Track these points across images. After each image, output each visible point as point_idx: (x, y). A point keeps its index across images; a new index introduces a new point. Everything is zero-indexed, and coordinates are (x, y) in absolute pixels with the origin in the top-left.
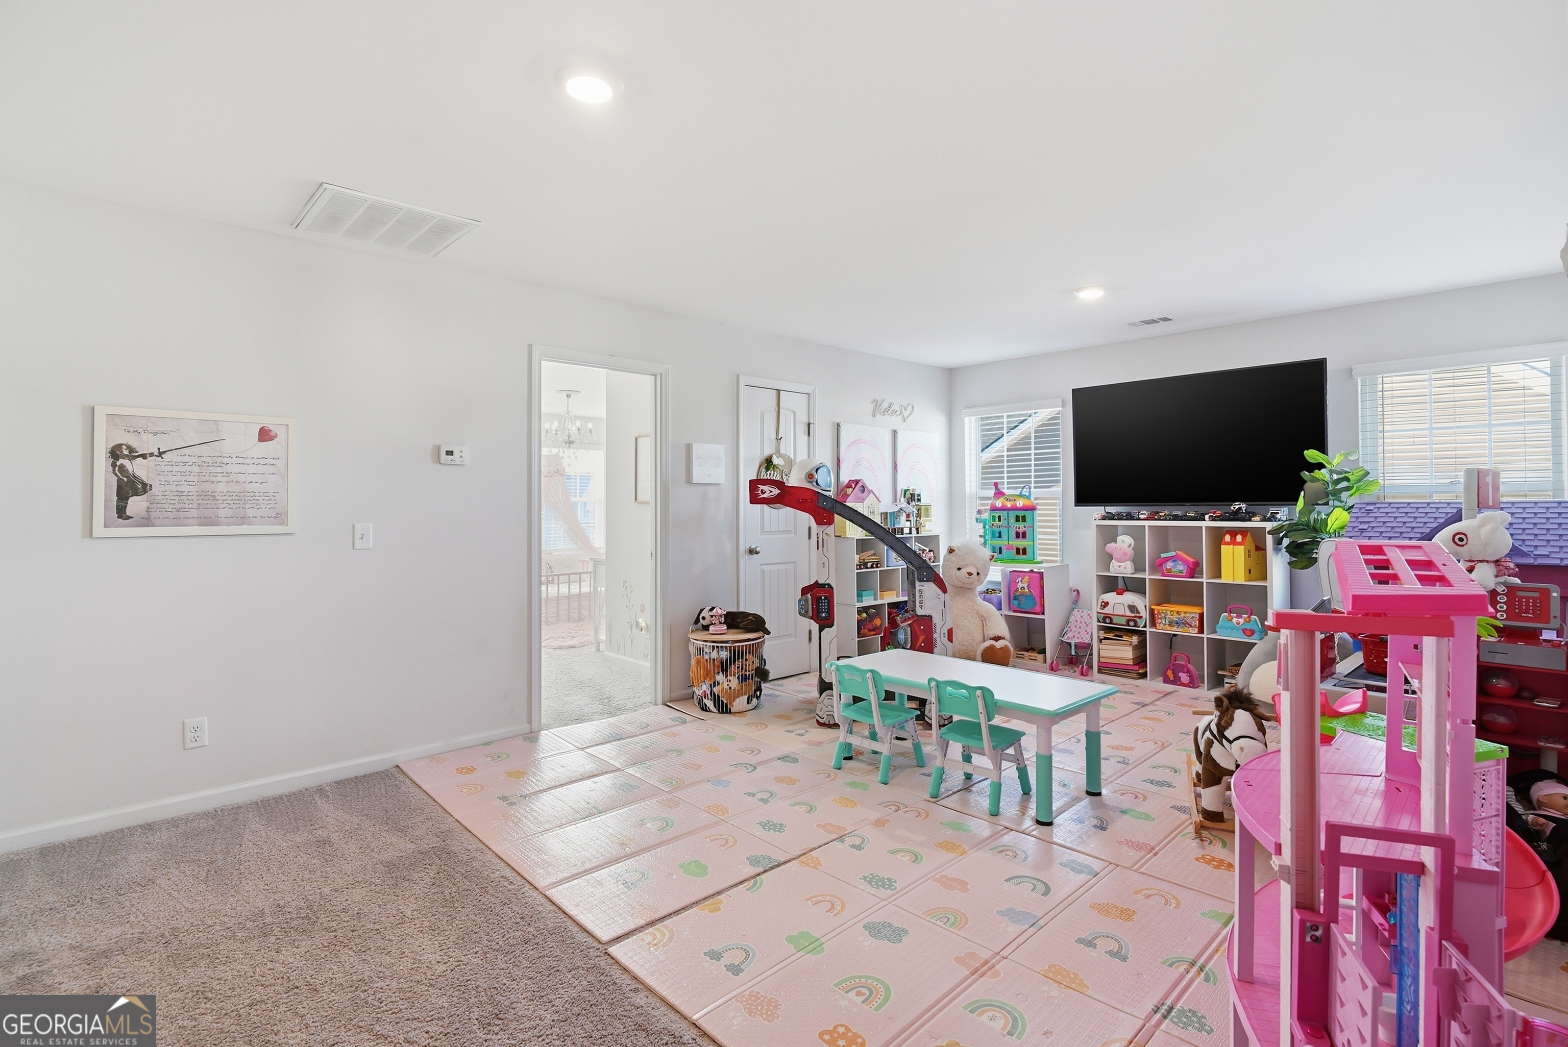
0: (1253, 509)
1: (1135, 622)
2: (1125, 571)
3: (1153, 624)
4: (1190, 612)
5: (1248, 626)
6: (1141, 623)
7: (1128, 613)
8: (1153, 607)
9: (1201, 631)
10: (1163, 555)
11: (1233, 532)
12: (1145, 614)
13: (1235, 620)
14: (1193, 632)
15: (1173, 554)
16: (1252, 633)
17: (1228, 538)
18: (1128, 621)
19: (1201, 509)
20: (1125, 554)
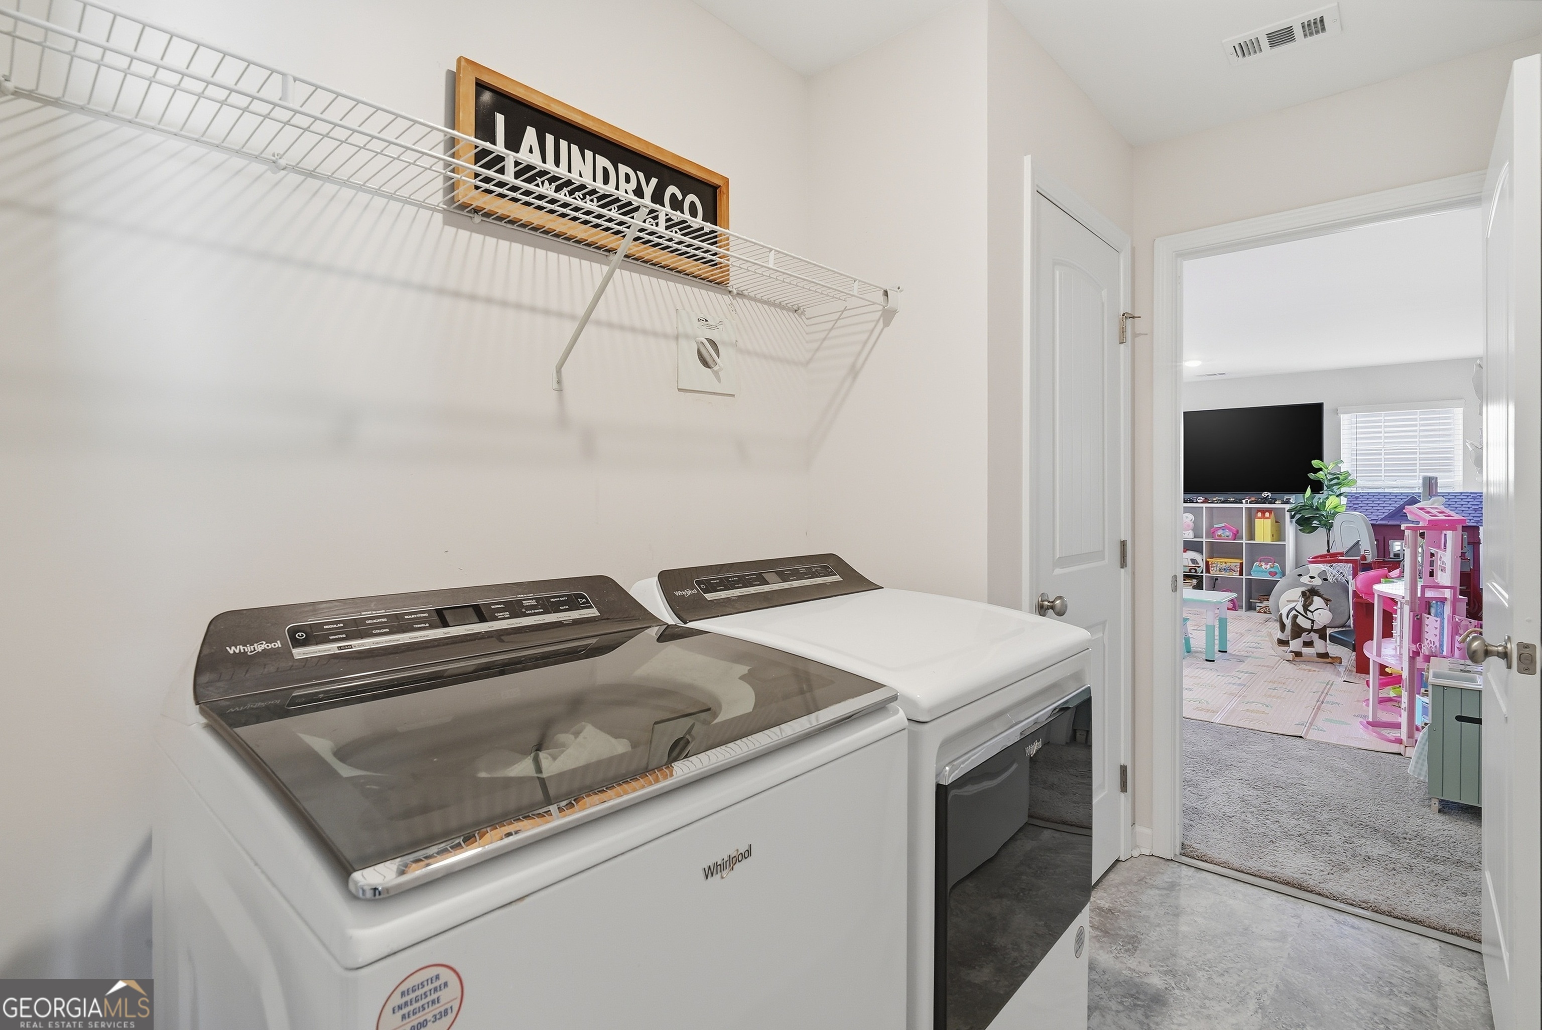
0: (1276, 496)
1: (1196, 570)
2: (1188, 537)
3: (1208, 571)
4: (1234, 563)
5: (1272, 570)
6: (1199, 570)
7: (1191, 564)
8: (1208, 560)
9: (1241, 574)
10: (1215, 526)
11: (1263, 511)
12: (1202, 565)
13: (1264, 566)
14: (1236, 575)
15: (1223, 525)
16: (1276, 573)
17: (1260, 514)
18: (1190, 570)
19: (1239, 496)
20: (1188, 526)
